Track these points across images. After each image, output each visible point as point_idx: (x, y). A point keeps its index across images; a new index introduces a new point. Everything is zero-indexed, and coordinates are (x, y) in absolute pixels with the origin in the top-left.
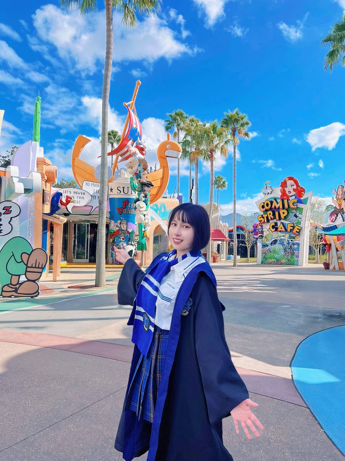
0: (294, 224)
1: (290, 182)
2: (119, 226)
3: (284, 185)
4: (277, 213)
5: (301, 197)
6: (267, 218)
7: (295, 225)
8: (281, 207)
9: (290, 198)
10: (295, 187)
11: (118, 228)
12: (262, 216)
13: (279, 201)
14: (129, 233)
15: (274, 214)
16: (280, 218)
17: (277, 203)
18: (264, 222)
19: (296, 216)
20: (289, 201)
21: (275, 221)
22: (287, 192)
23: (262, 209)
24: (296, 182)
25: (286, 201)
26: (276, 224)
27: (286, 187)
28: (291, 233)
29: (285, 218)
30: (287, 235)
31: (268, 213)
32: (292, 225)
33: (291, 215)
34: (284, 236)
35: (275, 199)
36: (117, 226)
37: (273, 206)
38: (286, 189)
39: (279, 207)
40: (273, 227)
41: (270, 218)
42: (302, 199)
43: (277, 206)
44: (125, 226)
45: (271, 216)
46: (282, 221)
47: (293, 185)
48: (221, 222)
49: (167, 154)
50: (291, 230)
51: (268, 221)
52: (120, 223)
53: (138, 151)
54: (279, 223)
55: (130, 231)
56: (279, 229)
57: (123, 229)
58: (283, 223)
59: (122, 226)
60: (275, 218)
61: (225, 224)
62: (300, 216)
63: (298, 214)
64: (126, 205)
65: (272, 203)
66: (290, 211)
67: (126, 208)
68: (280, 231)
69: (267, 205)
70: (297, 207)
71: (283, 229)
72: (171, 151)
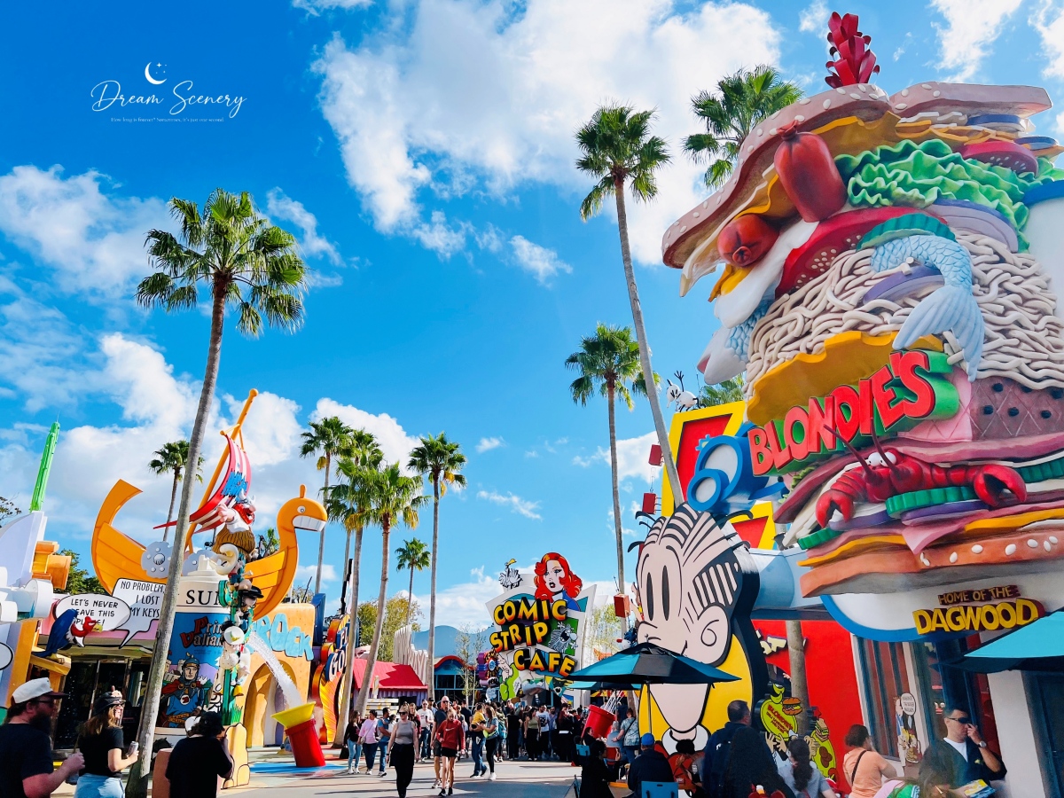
0: (561, 654)
1: (552, 565)
2: (181, 671)
3: (541, 569)
4: (528, 630)
5: (576, 595)
6: (509, 638)
7: (564, 655)
8: (536, 615)
9: (555, 598)
10: (562, 574)
11: (177, 677)
12: (499, 634)
13: (531, 602)
14: (201, 687)
15: (522, 633)
16: (534, 641)
17: (529, 608)
18: (503, 650)
19: (565, 637)
20: (551, 604)
21: (524, 645)
22: (548, 585)
23: (498, 620)
24: (564, 564)
25: (544, 604)
26: (526, 652)
27: (546, 573)
28: (556, 675)
29: (545, 640)
30: (549, 679)
31: (511, 628)
32: (558, 656)
33: (556, 634)
34: (542, 681)
35: (525, 599)
36: (177, 672)
37: (521, 613)
38: (547, 579)
39: (532, 614)
40: (521, 660)
41: (514, 640)
42: (576, 599)
43: (528, 614)
44: (194, 673)
45: (516, 636)
46: (539, 647)
47: (560, 571)
48: (413, 647)
49: (296, 522)
50: (555, 666)
51: (511, 647)
52: (184, 666)
53: (237, 516)
54: (532, 651)
55: (203, 682)
56: (533, 664)
57: (188, 678)
58: (538, 652)
59: (187, 672)
60: (524, 640)
61: (420, 651)
62: (573, 636)
63: (568, 632)
64: (201, 628)
65: (517, 605)
66: (553, 625)
67: (201, 633)
68: (535, 670)
69: (509, 610)
70: (567, 618)
71: (540, 665)
72: (306, 519)
